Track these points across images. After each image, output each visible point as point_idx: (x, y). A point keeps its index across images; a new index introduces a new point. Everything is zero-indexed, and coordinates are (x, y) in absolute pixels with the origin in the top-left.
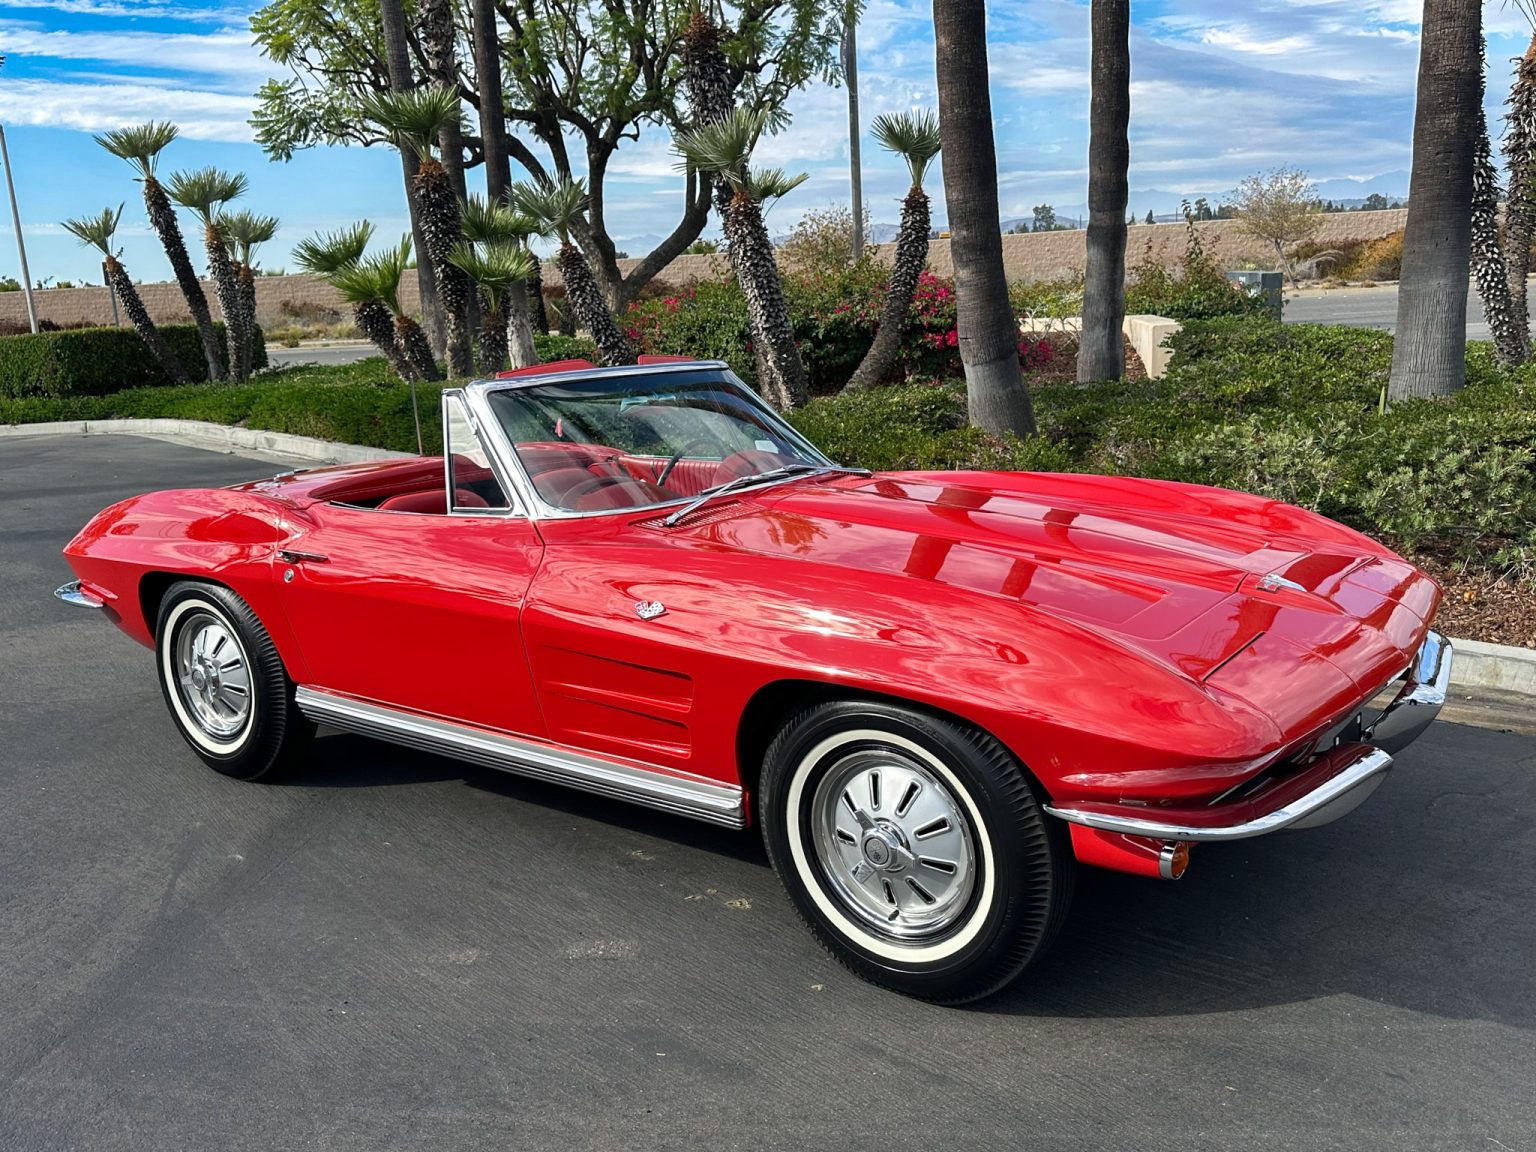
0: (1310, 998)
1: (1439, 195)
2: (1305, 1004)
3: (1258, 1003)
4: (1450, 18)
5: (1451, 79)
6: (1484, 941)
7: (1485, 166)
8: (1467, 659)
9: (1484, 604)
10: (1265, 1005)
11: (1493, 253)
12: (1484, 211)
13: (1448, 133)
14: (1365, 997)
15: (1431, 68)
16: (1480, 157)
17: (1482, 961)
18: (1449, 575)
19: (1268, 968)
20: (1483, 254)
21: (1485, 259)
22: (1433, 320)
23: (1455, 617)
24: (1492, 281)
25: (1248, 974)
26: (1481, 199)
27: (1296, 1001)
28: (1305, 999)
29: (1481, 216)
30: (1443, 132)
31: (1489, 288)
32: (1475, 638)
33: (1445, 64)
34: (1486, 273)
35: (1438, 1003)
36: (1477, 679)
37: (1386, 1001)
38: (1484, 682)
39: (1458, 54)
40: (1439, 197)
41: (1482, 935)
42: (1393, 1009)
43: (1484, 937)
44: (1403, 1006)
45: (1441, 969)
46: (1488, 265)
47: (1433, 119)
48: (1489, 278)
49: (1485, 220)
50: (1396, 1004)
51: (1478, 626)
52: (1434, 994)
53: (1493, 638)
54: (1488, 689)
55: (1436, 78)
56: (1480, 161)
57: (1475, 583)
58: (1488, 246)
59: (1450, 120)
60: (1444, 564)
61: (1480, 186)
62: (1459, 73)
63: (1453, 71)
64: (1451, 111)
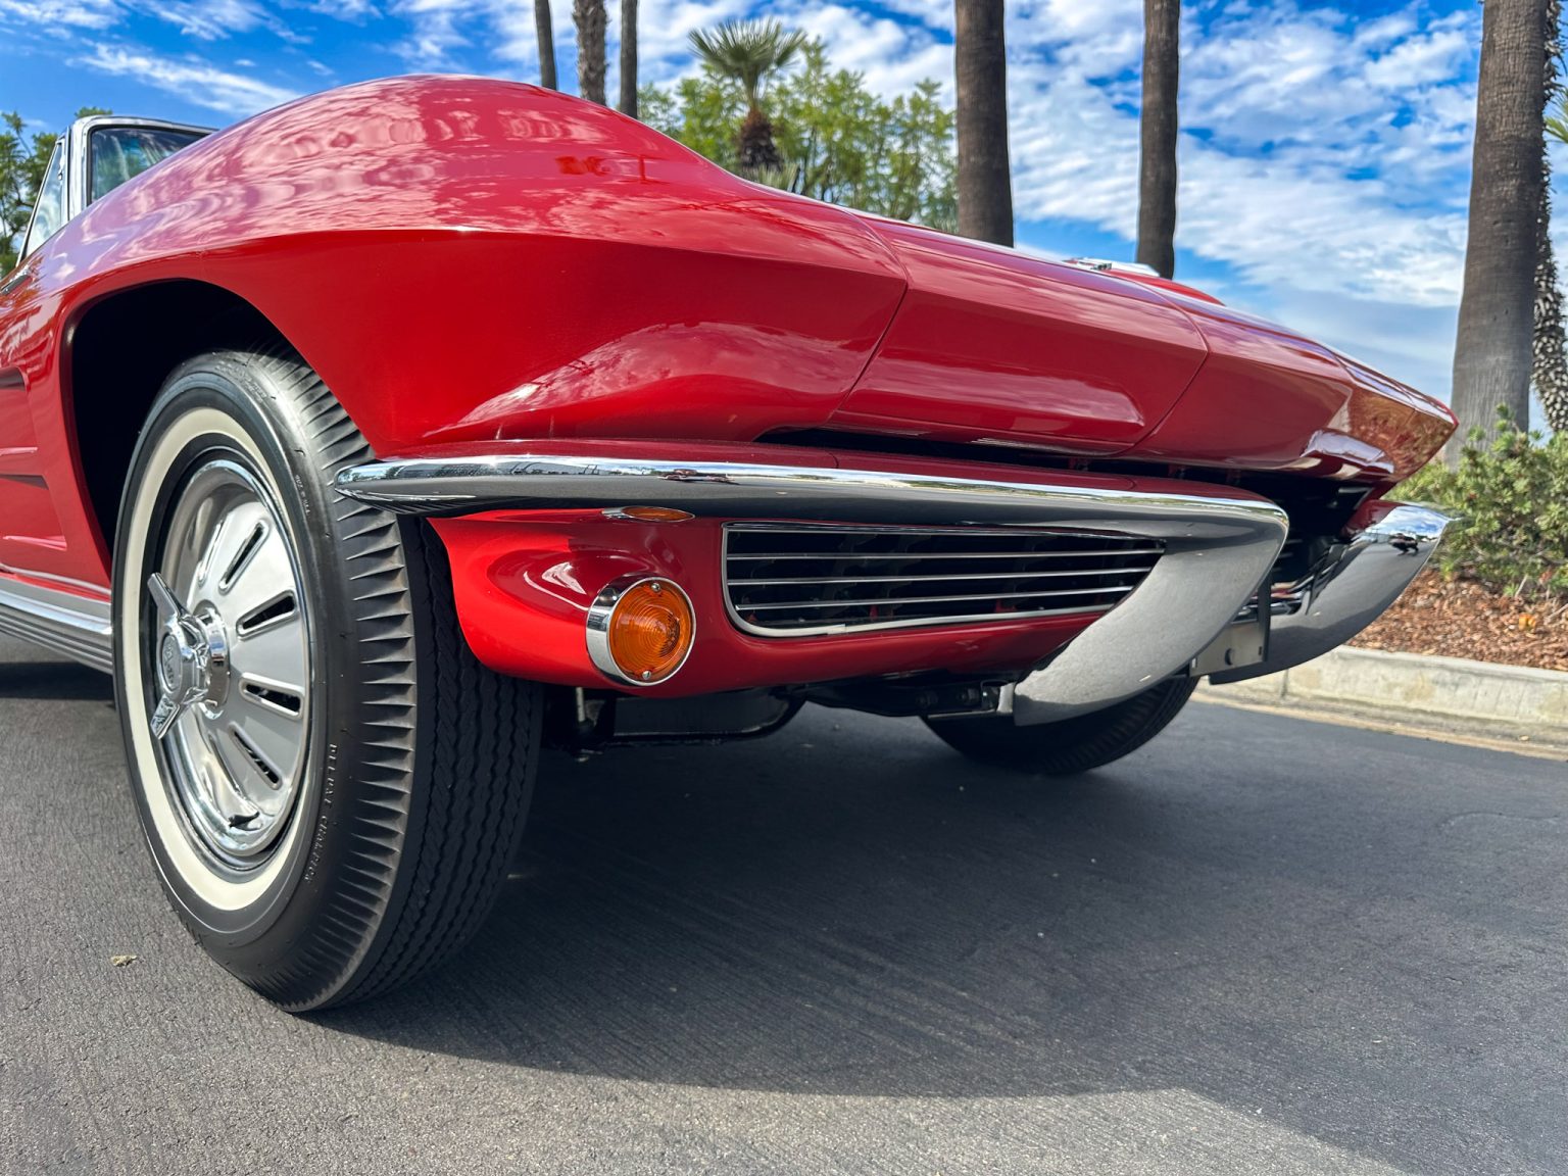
0: (1087, 1090)
1: (1497, 266)
2: (1069, 1102)
3: (961, 1085)
4: (1508, 83)
5: (1509, 145)
6: (1523, 1019)
7: (1551, 290)
8: (1521, 686)
9: (1546, 633)
10: (975, 1092)
11: (1562, 380)
12: (1552, 337)
13: (1506, 201)
14: (1222, 1101)
15: (1488, 136)
16: (1547, 281)
17: (1516, 1057)
18: (1501, 603)
19: (1028, 1020)
20: (1551, 381)
21: (1553, 386)
22: (1491, 399)
23: (1506, 644)
24: (1561, 409)
25: (980, 1027)
26: (1548, 324)
27: (1053, 1091)
28: (1073, 1090)
29: (1548, 342)
30: (1501, 200)
31: (1558, 417)
32: (1532, 664)
33: (1502, 130)
34: (1555, 402)
35: (1396, 1136)
36: (1536, 713)
37: (1270, 1115)
38: (1545, 717)
39: (1516, 120)
40: (1497, 269)
41: (1521, 1010)
42: (1281, 1135)
43: (1525, 1014)
44: (1306, 1132)
45: (1418, 1063)
46: (1557, 393)
47: (1490, 188)
48: (1558, 406)
49: (1553, 346)
50: (1289, 1125)
51: (1538, 653)
52: (1390, 1114)
53: (1559, 667)
54: (1552, 727)
55: (1493, 145)
56: (1547, 287)
57: (1535, 612)
58: (1557, 373)
59: (1509, 188)
60: (1493, 592)
61: (1547, 311)
62: (1518, 139)
63: (1511, 136)
64: (1509, 177)
